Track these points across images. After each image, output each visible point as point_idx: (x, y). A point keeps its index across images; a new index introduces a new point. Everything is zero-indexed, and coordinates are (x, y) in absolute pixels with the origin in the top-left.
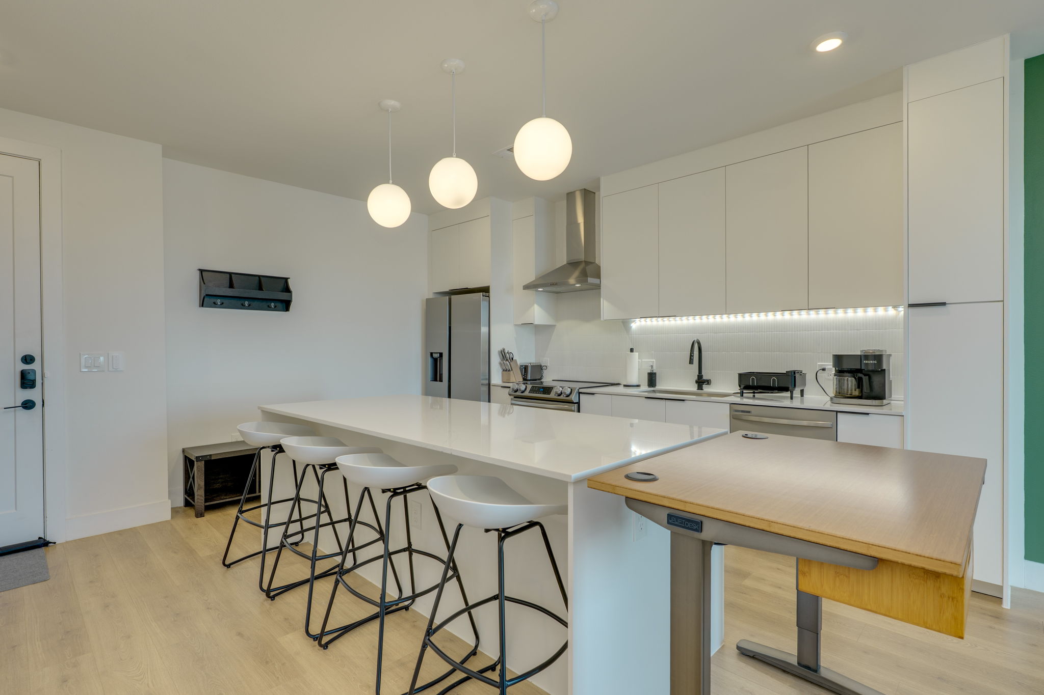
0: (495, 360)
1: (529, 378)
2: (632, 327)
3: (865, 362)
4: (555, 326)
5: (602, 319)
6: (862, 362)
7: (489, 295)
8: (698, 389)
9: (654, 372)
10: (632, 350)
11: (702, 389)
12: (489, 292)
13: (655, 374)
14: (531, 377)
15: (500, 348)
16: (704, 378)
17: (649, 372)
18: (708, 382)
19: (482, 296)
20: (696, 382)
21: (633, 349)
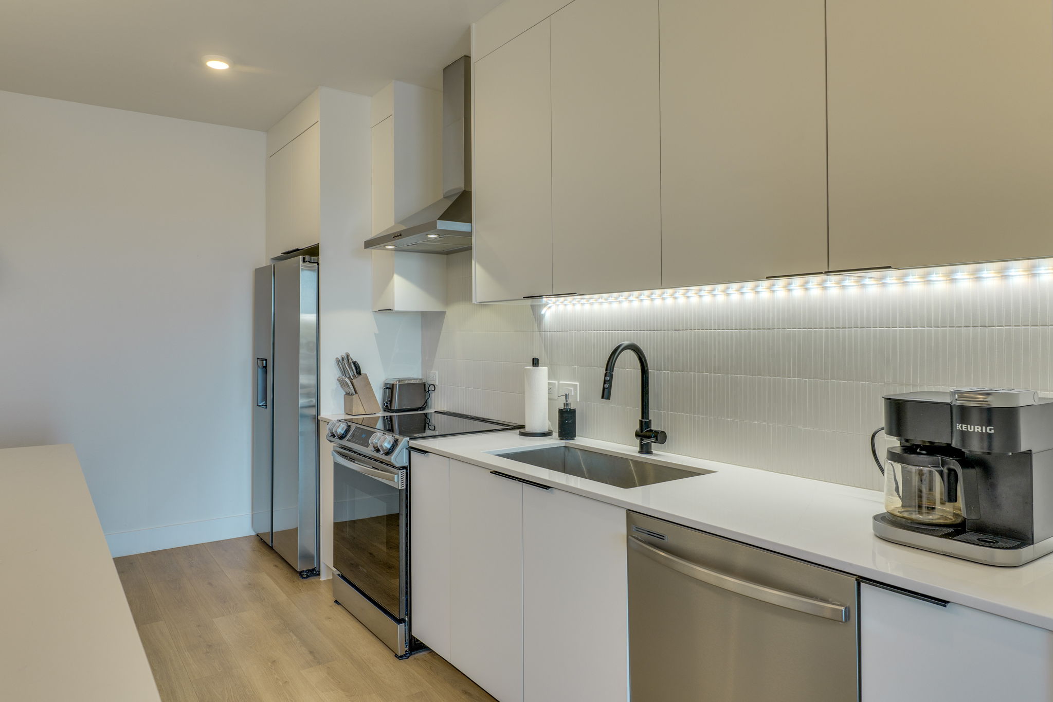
0: (330, 375)
1: (396, 406)
2: (543, 316)
3: (959, 427)
4: (444, 313)
5: (474, 301)
6: (954, 430)
7: (318, 259)
8: (641, 452)
9: (572, 407)
10: (536, 363)
11: (649, 452)
12: (318, 256)
13: (573, 412)
14: (399, 404)
15: (340, 354)
16: (654, 427)
17: (562, 407)
18: (660, 437)
19: (301, 262)
20: (637, 435)
21: (538, 360)
